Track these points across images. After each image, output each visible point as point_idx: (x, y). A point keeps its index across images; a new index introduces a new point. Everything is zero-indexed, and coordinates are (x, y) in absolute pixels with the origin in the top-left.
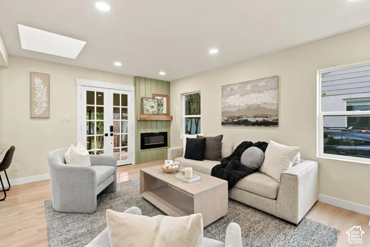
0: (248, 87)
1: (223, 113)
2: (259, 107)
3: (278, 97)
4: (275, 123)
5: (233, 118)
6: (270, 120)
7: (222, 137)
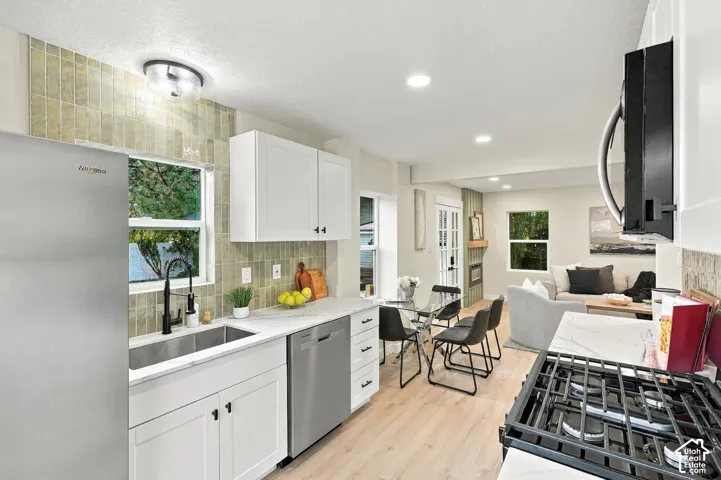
1: (592, 240)
7: (611, 266)
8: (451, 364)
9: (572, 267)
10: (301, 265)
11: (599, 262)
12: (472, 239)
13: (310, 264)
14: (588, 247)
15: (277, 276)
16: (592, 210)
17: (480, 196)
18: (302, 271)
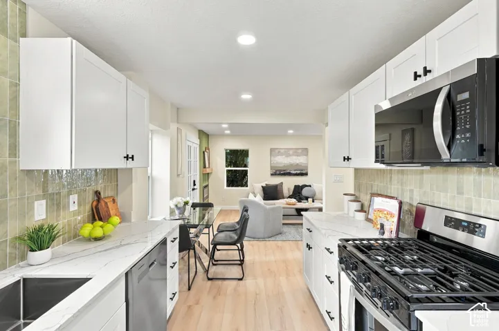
0: (291, 152)
1: (272, 168)
2: (297, 164)
3: (307, 160)
4: (306, 174)
5: (280, 171)
6: (304, 172)
7: (282, 183)
8: (215, 261)
9: (264, 185)
10: (97, 193)
11: (276, 181)
12: (205, 167)
13: (105, 193)
14: (269, 172)
15: (73, 208)
16: (272, 150)
17: (207, 136)
18: (99, 200)
